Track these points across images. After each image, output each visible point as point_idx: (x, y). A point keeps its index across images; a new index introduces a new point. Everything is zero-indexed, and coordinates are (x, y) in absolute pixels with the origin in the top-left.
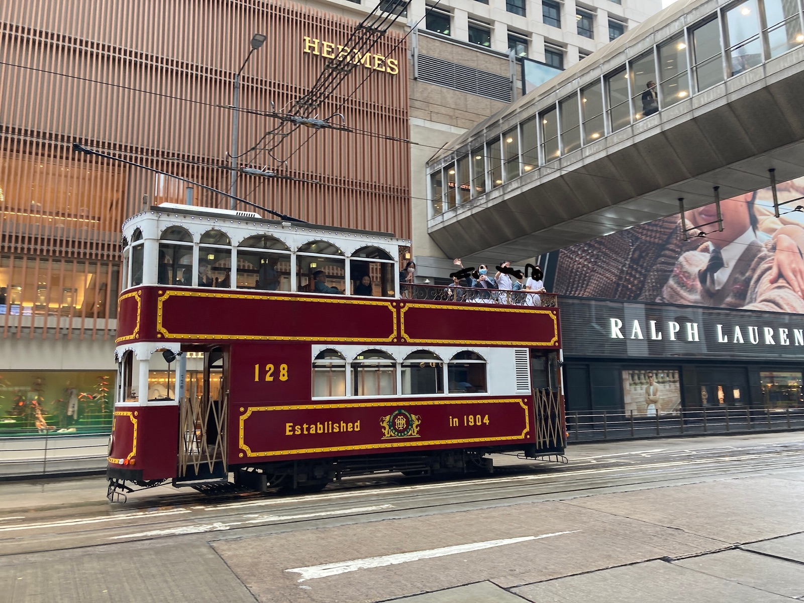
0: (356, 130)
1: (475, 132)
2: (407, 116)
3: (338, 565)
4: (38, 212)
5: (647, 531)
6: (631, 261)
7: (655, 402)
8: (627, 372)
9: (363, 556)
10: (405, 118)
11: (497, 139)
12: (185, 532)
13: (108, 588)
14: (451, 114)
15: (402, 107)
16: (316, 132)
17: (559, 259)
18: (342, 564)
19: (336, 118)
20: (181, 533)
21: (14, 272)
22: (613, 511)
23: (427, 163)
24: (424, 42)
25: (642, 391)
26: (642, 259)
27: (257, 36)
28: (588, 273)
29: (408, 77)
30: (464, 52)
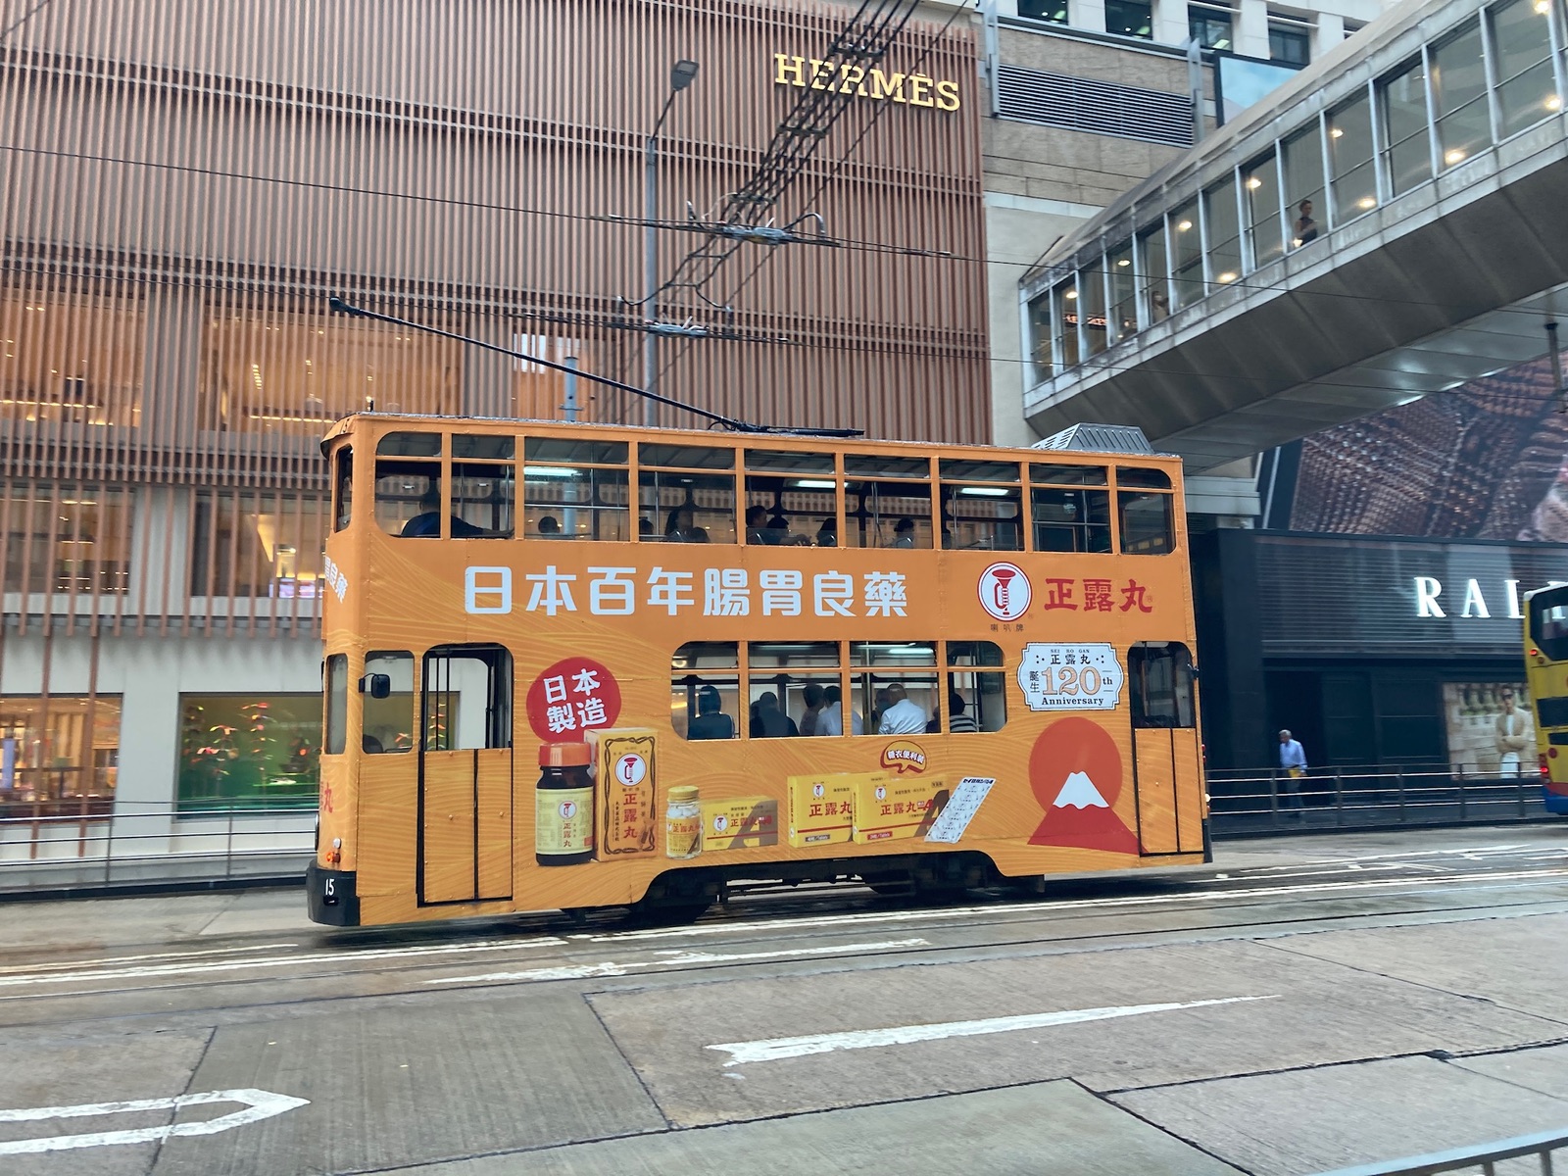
0: (849, 241)
1: (1115, 213)
2: (979, 191)
3: (800, 1040)
4: (317, 415)
5: (1416, 1001)
6: (1459, 458)
7: (1518, 748)
8: (1453, 686)
9: (850, 1027)
10: (975, 194)
11: (1158, 225)
12: (550, 977)
13: (409, 1061)
14: (1069, 178)
15: (968, 173)
16: (771, 253)
17: (1303, 458)
18: (806, 1040)
19: (810, 222)
20: (543, 978)
21: (282, 523)
22: (1358, 962)
23: (1021, 280)
24: (1011, 41)
25: (1488, 726)
26: (1485, 453)
27: (682, 65)
28: (1364, 485)
29: (979, 113)
30: (1093, 53)
